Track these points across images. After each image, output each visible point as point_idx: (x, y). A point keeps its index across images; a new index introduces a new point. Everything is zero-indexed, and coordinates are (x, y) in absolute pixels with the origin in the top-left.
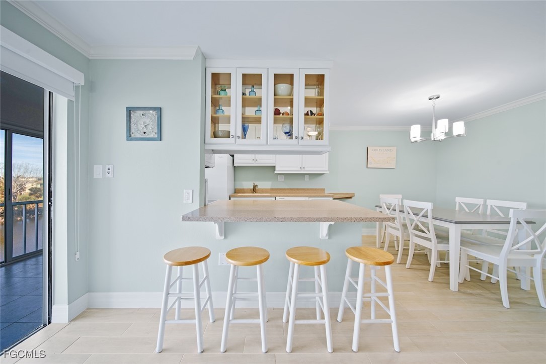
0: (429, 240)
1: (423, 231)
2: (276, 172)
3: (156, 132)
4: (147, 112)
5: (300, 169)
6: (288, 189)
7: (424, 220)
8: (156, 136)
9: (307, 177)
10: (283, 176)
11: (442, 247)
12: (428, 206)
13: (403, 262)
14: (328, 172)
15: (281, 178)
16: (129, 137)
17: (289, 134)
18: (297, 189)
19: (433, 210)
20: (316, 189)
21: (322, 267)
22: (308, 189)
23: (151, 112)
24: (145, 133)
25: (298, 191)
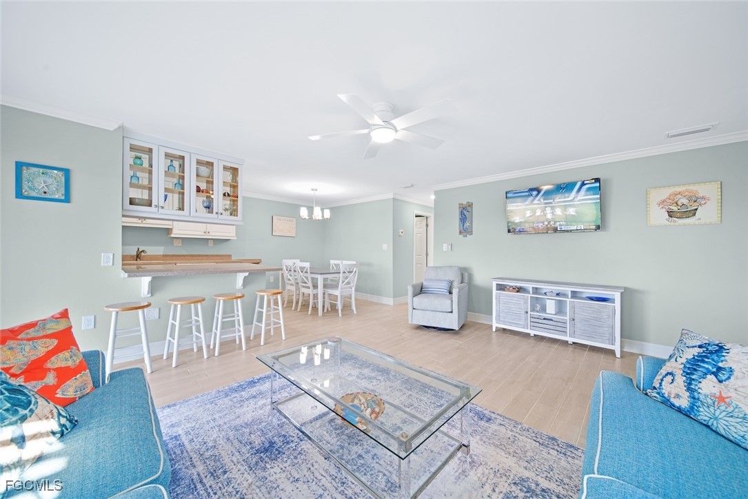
0: (309, 288)
1: (306, 283)
2: (172, 236)
3: (63, 192)
4: (49, 171)
5: (204, 234)
6: (187, 255)
7: (306, 275)
8: (63, 198)
9: (211, 244)
10: (181, 240)
11: (315, 292)
12: (307, 265)
13: (296, 309)
14: (235, 238)
15: (177, 243)
16: (19, 194)
17: (209, 207)
18: (200, 256)
19: (310, 268)
20: (221, 256)
21: (239, 300)
22: (212, 255)
23: (56, 172)
24: (45, 193)
25: (200, 258)
